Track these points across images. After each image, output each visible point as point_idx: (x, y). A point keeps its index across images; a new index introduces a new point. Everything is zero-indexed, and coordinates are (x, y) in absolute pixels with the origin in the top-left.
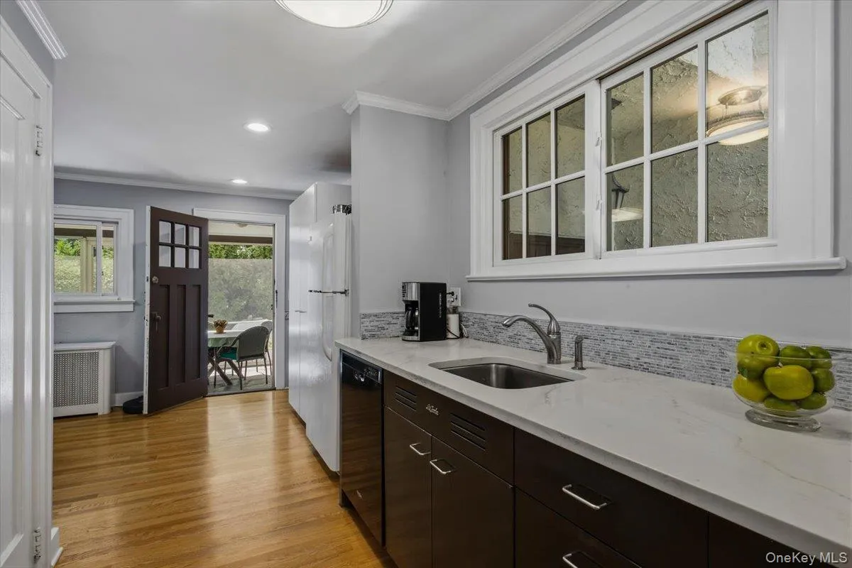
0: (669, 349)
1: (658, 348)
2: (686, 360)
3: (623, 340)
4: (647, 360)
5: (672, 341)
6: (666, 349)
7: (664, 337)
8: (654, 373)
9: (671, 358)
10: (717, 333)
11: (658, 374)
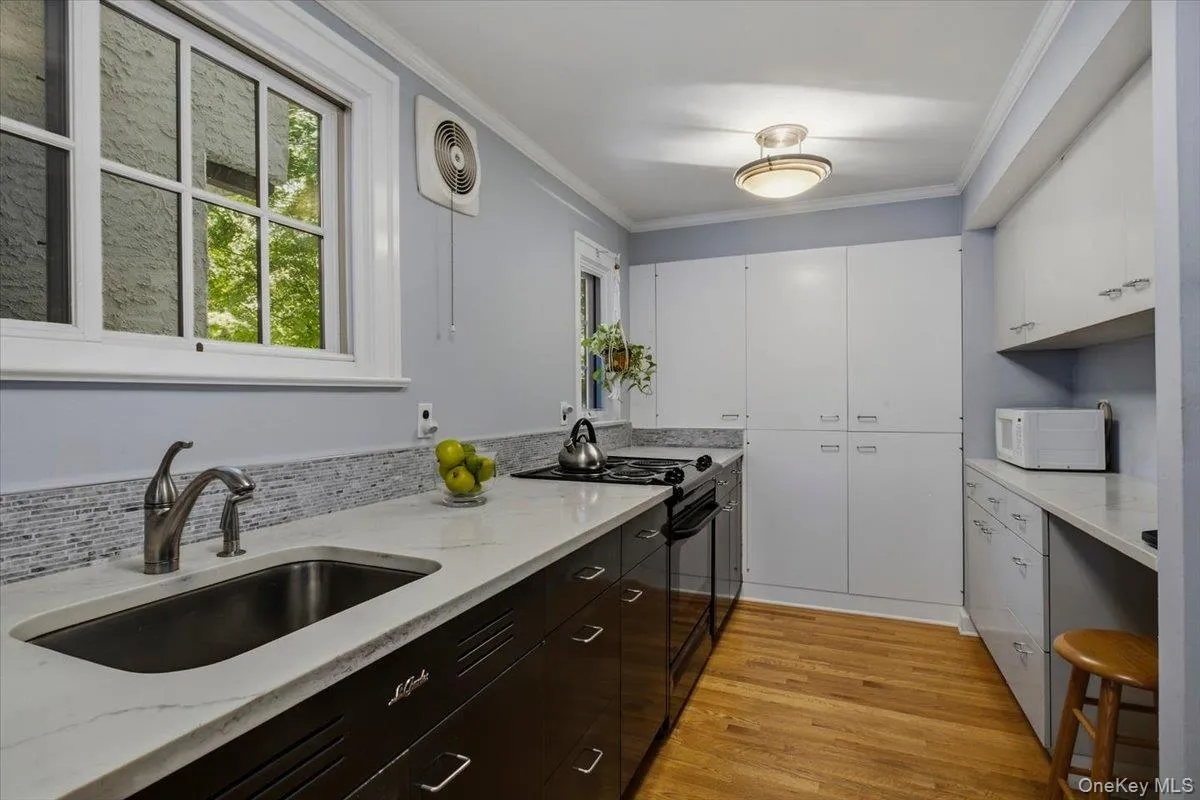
0: (285, 486)
1: (272, 488)
2: (304, 492)
3: (217, 492)
4: (255, 512)
5: (290, 473)
6: (283, 487)
7: (280, 471)
8: (265, 526)
9: (288, 497)
10: (334, 453)
11: (271, 525)
